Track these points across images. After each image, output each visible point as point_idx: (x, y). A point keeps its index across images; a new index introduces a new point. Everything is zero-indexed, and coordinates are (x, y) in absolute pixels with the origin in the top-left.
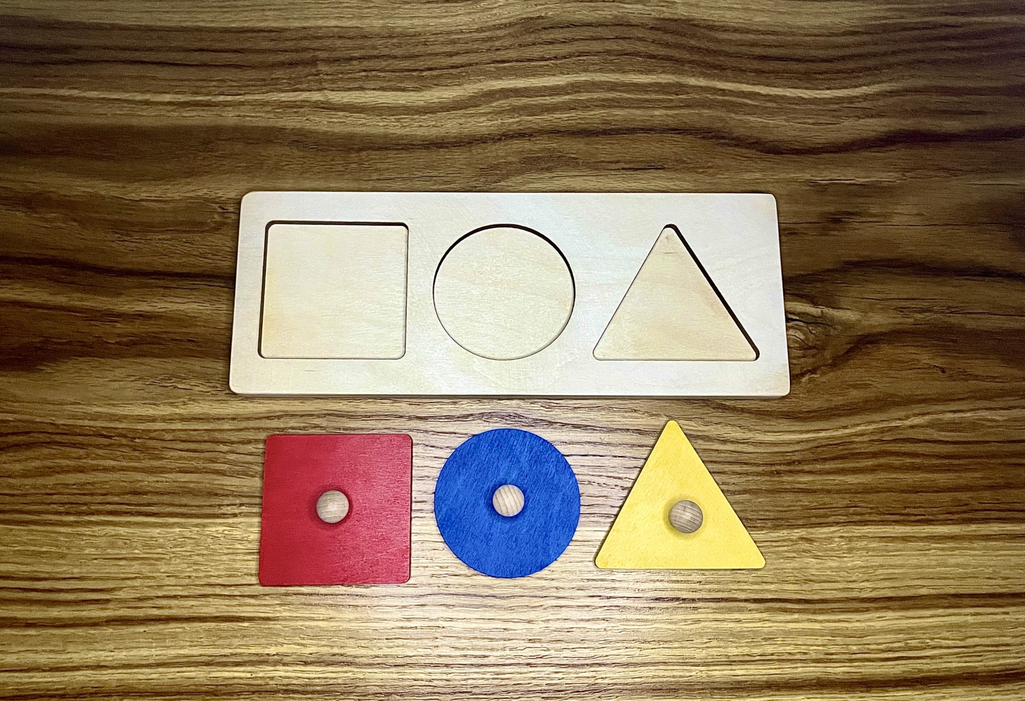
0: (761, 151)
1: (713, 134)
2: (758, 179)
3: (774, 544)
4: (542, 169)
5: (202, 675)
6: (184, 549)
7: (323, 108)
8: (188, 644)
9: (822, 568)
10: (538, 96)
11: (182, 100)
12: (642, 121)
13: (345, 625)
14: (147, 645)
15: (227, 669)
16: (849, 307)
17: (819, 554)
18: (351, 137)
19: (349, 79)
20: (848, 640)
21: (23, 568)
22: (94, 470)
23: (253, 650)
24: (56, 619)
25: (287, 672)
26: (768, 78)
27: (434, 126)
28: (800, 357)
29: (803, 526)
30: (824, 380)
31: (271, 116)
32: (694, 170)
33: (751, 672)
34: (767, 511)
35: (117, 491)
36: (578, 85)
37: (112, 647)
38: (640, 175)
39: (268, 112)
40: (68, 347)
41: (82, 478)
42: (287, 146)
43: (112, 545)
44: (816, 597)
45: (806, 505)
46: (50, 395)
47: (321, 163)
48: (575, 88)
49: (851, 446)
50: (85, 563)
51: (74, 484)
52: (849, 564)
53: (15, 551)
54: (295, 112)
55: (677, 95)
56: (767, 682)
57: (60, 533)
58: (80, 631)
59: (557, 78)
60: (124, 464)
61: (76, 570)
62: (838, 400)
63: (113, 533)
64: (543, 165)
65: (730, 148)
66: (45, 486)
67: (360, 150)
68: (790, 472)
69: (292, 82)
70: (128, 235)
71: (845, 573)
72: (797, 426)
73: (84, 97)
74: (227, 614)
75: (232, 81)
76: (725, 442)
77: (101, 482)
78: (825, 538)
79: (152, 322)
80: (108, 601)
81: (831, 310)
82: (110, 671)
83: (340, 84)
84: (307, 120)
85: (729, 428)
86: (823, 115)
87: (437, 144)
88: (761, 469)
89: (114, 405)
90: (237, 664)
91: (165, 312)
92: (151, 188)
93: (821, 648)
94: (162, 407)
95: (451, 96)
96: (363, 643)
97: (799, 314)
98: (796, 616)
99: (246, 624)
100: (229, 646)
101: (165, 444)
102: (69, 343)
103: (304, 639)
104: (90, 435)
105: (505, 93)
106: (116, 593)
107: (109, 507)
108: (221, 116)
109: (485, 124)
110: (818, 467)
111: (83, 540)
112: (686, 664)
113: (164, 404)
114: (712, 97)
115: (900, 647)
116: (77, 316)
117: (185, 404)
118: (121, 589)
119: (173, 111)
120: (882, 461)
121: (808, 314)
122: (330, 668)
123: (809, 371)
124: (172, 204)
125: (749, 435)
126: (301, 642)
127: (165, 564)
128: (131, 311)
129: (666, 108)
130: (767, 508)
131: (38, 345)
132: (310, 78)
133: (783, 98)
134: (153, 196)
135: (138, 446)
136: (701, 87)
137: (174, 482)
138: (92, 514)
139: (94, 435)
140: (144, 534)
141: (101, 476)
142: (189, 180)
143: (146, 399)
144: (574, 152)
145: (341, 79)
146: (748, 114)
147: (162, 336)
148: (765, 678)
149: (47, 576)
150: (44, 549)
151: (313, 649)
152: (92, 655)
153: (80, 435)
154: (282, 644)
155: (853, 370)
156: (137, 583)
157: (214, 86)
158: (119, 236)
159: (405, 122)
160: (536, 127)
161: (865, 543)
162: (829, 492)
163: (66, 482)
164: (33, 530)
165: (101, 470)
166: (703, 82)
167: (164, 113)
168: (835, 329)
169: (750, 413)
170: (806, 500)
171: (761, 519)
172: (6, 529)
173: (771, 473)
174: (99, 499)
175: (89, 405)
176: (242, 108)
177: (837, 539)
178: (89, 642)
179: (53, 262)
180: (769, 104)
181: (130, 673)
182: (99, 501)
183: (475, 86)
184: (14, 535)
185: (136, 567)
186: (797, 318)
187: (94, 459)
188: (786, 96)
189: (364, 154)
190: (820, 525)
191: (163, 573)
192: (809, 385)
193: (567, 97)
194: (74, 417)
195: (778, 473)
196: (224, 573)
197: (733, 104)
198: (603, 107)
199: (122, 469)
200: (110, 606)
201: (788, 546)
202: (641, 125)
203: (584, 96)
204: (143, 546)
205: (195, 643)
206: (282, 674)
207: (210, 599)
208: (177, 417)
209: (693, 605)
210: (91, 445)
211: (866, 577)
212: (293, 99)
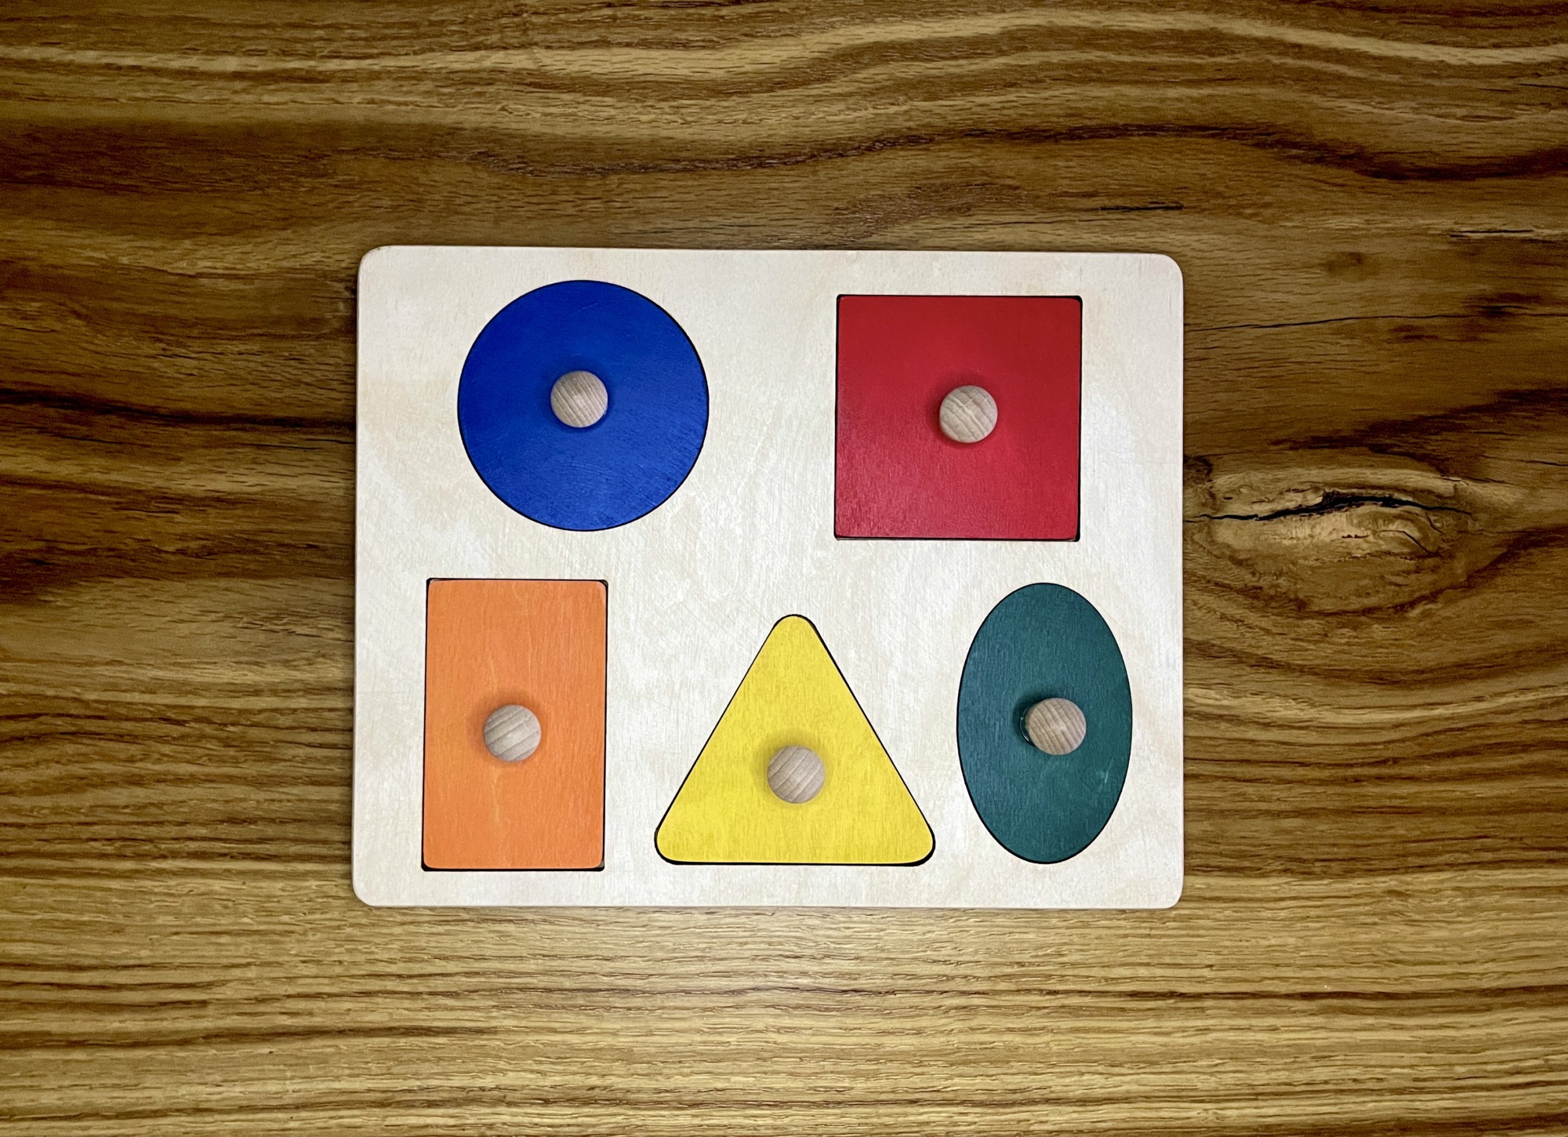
0: (1365, 173)
1: (1277, 137)
2: (1356, 229)
3: (1342, 902)
4: (951, 209)
5: (373, 1121)
6: (328, 916)
7: (530, 84)
8: (347, 1072)
9: (1420, 941)
10: (943, 58)
11: (260, 69)
12: (1143, 110)
13: (609, 1040)
14: (277, 1075)
15: (413, 1111)
16: (1505, 479)
17: (1417, 917)
18: (588, 146)
19: (579, 22)
20: (1453, 1058)
21: (50, 950)
22: (159, 781)
23: (457, 1082)
24: (118, 1034)
25: (515, 1115)
26: (1384, 22)
27: (745, 122)
28: (1409, 573)
29: (1394, 870)
30: (1449, 614)
31: (434, 101)
32: (1237, 211)
33: (1289, 1111)
34: (1334, 845)
35: (202, 817)
36: (1019, 34)
37: (218, 1078)
38: (1134, 220)
39: (428, 93)
40: (92, 560)
41: (140, 794)
42: (468, 164)
43: (203, 910)
44: (1408, 989)
45: (1401, 836)
46: (69, 648)
47: (535, 200)
48: (1016, 40)
49: (1488, 733)
50: (158, 940)
51: (127, 807)
52: (1467, 934)
53: (33, 921)
54: (480, 94)
55: (1212, 55)
56: (1313, 1125)
57: (110, 889)
58: (162, 1054)
59: (981, 21)
60: (212, 769)
61: (144, 953)
62: (1472, 651)
63: (203, 889)
64: (955, 202)
65: (1305, 166)
66: (77, 810)
67: (605, 173)
68: (1379, 778)
69: (471, 30)
70: (180, 345)
71: (1458, 950)
72: (1398, 697)
73: (70, 63)
74: (409, 1024)
75: (352, 27)
76: (1267, 725)
77: (174, 803)
78: (1429, 891)
79: (238, 512)
80: (203, 1004)
81: (1470, 483)
82: (217, 1117)
83: (565, 34)
84: (503, 109)
85: (1276, 702)
86: (1483, 100)
87: (750, 158)
88: (1326, 774)
89: (184, 666)
90: (431, 1104)
91: (262, 493)
92: (216, 251)
93: (1406, 1071)
94: (269, 669)
95: (777, 60)
96: (642, 1068)
97: (1413, 492)
98: (1370, 1020)
99: (441, 1040)
100: (416, 1075)
101: (280, 735)
102: (93, 551)
103: (541, 1062)
104: (146, 720)
105: (881, 52)
106: (215, 990)
107: (193, 846)
108: (337, 102)
109: (842, 117)
110: (1427, 768)
111: (151, 902)
112: (1180, 1098)
113: (274, 663)
114: (1276, 61)
115: (1536, 1067)
116: (100, 502)
117: (310, 662)
118: (224, 983)
119: (244, 91)
120: (1539, 757)
121: (1430, 492)
122: (586, 1110)
123: (1422, 598)
124: (257, 283)
125: (1309, 713)
126: (536, 1067)
127: (298, 941)
128: (199, 492)
129: (1190, 83)
130: (1332, 841)
131: (36, 556)
132: (504, 21)
133: (1410, 63)
134: (220, 267)
135: (234, 740)
136: (1256, 39)
137: (301, 801)
138: (164, 857)
139: (151, 720)
140: (257, 891)
141: (173, 793)
142: (288, 233)
143: (237, 653)
144: (1012, 174)
145: (564, 24)
146: (1346, 97)
147: (260, 538)
148: (1311, 1120)
149: (93, 962)
150: (86, 918)
151: (557, 1079)
152: (184, 1090)
153: (128, 719)
154: (503, 1071)
155: (1501, 596)
156: (251, 973)
157: (321, 39)
158: (163, 345)
159: (691, 114)
160: (937, 121)
161: (1497, 897)
162: (1442, 812)
163: (112, 802)
164: (61, 886)
165: (171, 781)
166: (1259, 29)
167: (226, 95)
168: (1475, 520)
169: (1316, 674)
170: (1401, 827)
171: (1323, 860)
172: (15, 884)
173: (1345, 781)
174: (174, 831)
175: (140, 665)
176: (379, 85)
177: (1449, 892)
178: (180, 1071)
179: (46, 397)
180: (1384, 77)
181: (253, 1121)
182: (173, 835)
183: (824, 38)
184: (30, 895)
185: (246, 945)
186: (1410, 499)
187: (159, 761)
188: (1415, 59)
189: (614, 179)
190: (1421, 868)
191: (296, 955)
192: (1422, 624)
193: (1002, 60)
194: (114, 687)
195: (1357, 780)
196: (399, 955)
197: (1319, 76)
198: (1068, 80)
199: (209, 779)
200: (210, 1010)
201: (1365, 904)
202: (1141, 118)
203: (1034, 58)
204: (257, 911)
205: (356, 1072)
206: (507, 1118)
207: (379, 1000)
208: (297, 686)
209: (1198, 1004)
210: (150, 738)
211: (1491, 954)
212: (475, 66)
